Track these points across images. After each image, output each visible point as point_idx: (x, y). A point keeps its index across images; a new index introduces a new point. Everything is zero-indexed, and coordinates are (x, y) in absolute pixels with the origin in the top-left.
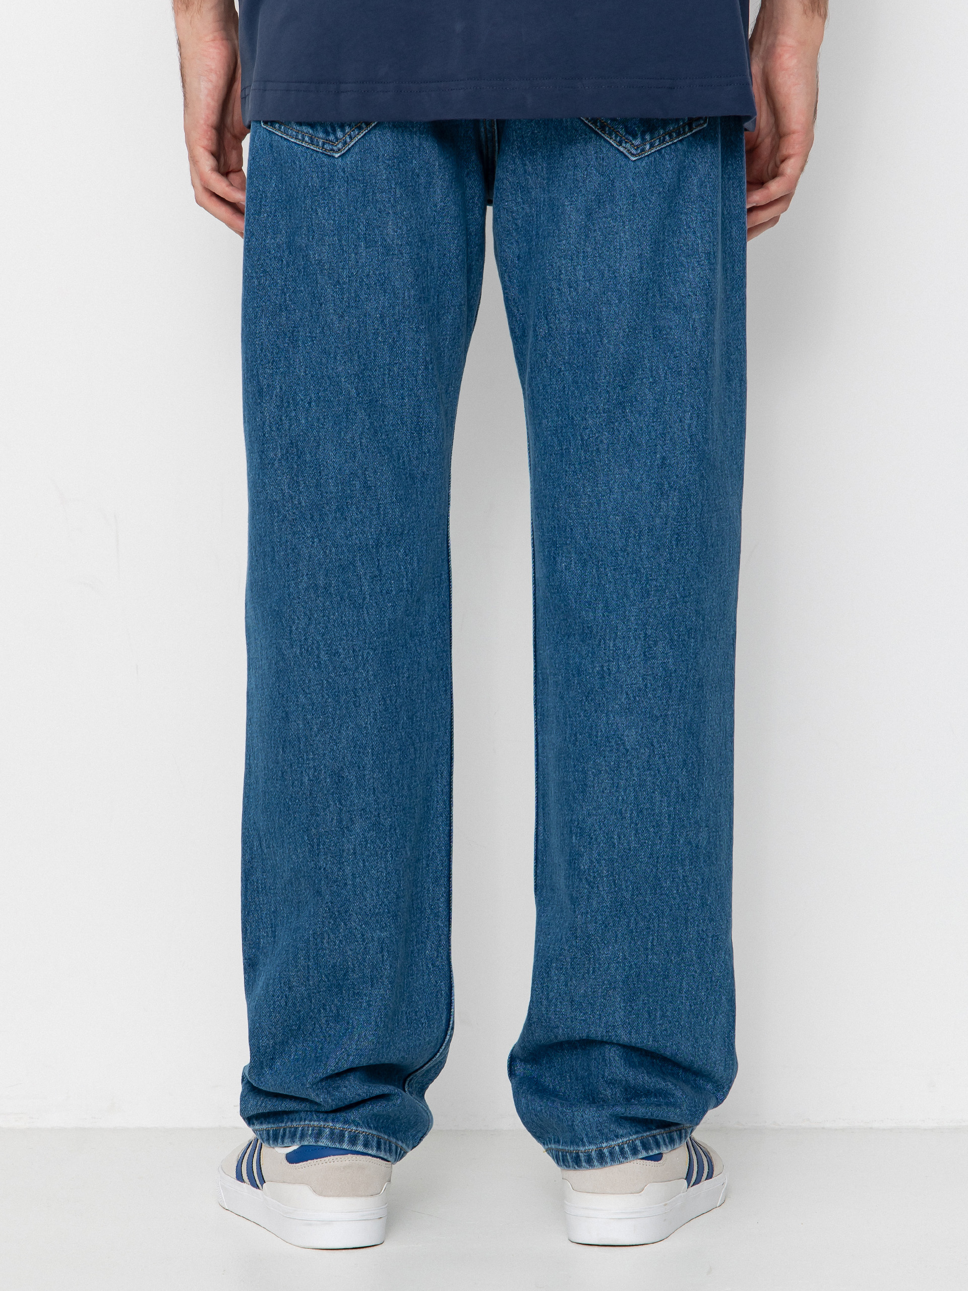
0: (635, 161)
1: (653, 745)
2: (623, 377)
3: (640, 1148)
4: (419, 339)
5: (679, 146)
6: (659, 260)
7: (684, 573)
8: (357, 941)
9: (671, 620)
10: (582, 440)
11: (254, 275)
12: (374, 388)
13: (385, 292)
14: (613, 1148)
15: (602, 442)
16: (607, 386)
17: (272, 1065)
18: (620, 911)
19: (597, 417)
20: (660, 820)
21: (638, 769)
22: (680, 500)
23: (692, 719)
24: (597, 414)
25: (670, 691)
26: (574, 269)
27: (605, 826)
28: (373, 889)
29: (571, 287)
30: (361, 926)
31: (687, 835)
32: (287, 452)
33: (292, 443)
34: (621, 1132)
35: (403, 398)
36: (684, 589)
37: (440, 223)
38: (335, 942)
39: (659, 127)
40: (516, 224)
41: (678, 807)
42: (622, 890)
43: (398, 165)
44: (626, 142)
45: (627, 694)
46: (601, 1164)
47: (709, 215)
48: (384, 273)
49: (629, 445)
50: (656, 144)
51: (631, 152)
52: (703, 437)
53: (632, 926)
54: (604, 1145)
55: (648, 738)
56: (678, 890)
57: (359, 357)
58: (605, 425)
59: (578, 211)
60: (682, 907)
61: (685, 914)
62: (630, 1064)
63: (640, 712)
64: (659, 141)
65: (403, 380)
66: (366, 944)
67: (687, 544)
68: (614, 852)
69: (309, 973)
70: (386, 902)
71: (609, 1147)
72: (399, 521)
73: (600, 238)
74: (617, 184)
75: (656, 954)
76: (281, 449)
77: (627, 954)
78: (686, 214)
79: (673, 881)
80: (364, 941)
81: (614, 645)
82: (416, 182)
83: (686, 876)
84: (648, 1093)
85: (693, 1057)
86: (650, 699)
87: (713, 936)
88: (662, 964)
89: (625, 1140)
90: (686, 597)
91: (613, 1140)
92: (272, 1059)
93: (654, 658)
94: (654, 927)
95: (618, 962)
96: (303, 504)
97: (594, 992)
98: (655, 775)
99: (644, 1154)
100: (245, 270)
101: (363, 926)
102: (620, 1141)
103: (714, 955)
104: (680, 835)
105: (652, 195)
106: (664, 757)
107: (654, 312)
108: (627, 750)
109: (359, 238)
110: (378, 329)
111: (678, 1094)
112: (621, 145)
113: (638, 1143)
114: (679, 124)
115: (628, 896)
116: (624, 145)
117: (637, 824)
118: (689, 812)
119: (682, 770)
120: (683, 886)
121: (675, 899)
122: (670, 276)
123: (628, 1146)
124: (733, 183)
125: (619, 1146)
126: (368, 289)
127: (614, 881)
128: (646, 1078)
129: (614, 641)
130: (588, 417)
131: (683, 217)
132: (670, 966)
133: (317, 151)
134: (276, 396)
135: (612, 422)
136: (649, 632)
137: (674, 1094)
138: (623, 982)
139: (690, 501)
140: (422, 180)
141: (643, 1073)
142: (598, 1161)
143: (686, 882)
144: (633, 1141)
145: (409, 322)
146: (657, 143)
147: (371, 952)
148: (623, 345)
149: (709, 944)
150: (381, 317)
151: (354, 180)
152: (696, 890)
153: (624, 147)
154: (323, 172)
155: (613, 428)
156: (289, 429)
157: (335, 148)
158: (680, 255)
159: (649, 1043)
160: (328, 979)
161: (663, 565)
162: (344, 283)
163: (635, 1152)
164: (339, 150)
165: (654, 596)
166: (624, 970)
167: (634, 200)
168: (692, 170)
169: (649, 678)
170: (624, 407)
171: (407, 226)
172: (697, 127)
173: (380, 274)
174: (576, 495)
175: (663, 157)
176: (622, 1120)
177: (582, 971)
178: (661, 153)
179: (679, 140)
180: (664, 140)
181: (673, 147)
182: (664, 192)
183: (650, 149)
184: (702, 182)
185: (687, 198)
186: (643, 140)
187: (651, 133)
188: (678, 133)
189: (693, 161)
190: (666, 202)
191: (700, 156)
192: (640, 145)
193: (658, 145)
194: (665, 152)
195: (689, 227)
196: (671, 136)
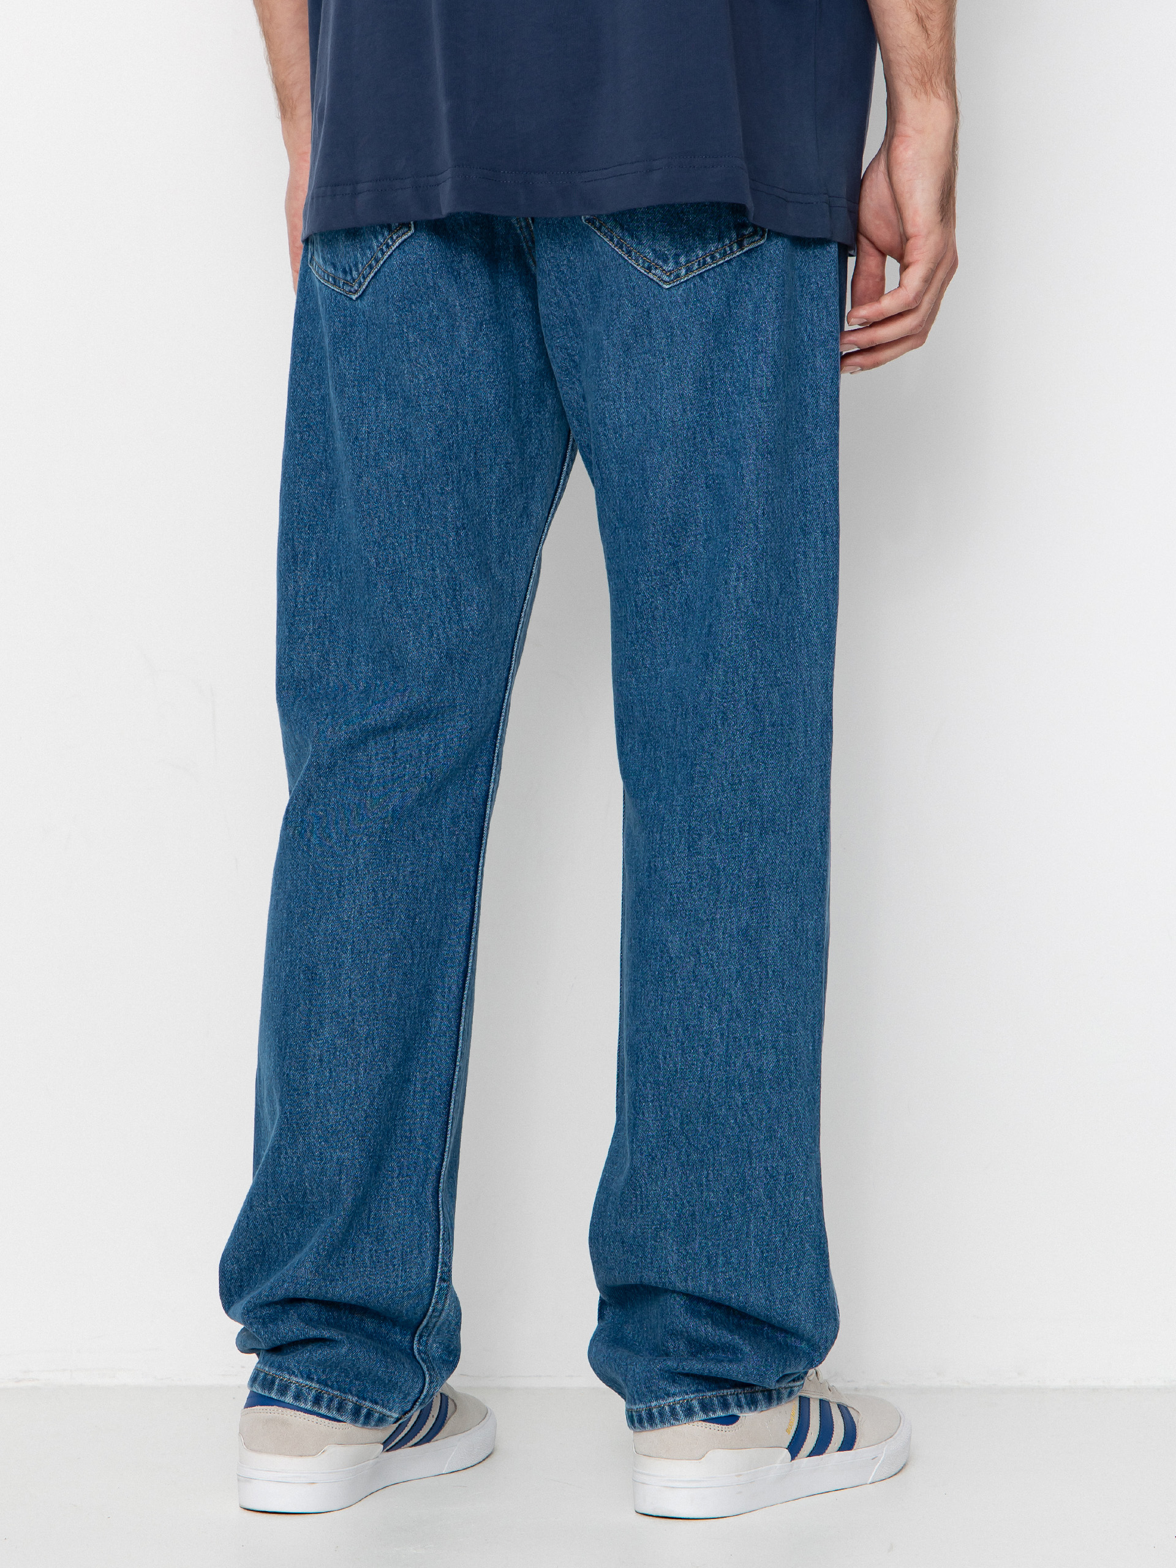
0: (668, 289)
1: (699, 953)
2: (673, 533)
3: (697, 1408)
4: (445, 502)
5: (726, 268)
7: (732, 757)
8: (315, 1160)
9: (717, 810)
10: (636, 606)
11: (297, 429)
12: (398, 557)
13: (407, 449)
14: (663, 1407)
15: (657, 608)
16: (656, 546)
17: (241, 1293)
18: (668, 1141)
19: (648, 580)
20: (710, 1039)
21: (683, 980)
22: (726, 673)
23: (748, 925)
24: (648, 577)
25: (719, 892)
26: (618, 412)
27: (650, 1045)
28: (338, 1104)
29: (616, 433)
30: (320, 1143)
31: (746, 1057)
32: (320, 627)
33: (325, 617)
34: (672, 1390)
35: (434, 570)
36: (733, 775)
37: (471, 371)
38: (292, 1158)
39: (696, 248)
40: (574, 361)
41: (732, 1024)
42: (670, 1117)
43: (410, 306)
44: (656, 268)
45: (671, 895)
46: (651, 1425)
48: (406, 428)
49: (685, 611)
51: (662, 280)
52: (753, 601)
53: (683, 1158)
54: (653, 1404)
55: (693, 945)
56: (736, 1120)
57: (380, 522)
58: (659, 590)
59: (614, 346)
60: (744, 1139)
61: (748, 1147)
62: (695, 1314)
63: (684, 915)
64: (699, 265)
65: (432, 549)
66: (324, 1164)
67: (736, 723)
68: (659, 1073)
69: (267, 1191)
70: (353, 1120)
71: (659, 1406)
72: (425, 705)
73: (640, 376)
74: (652, 315)
75: (713, 1191)
76: (314, 623)
77: (678, 1190)
78: (739, 344)
79: (729, 1109)
80: (321, 1160)
81: (661, 838)
82: (435, 326)
83: (746, 1104)
84: (714, 1348)
85: (768, 1310)
86: (694, 900)
87: (786, 1174)
88: (721, 1203)
89: (677, 1399)
90: (736, 784)
91: (663, 1398)
92: (241, 1286)
93: (699, 853)
94: (708, 1160)
95: (668, 1200)
96: (331, 685)
97: (643, 1233)
98: (702, 988)
99: (705, 1417)
100: (288, 424)
101: (323, 1143)
102: (671, 1400)
103: (789, 1196)
104: (736, 1057)
106: (713, 967)
108: (671, 959)
109: (379, 389)
110: (401, 491)
111: (747, 1349)
112: (650, 272)
113: (695, 1403)
114: (723, 243)
115: (677, 1125)
116: (653, 271)
117: (683, 1043)
118: (747, 1031)
119: (736, 982)
120: (743, 1115)
121: (732, 1128)
123: (681, 1406)
124: (818, 305)
125: (669, 1406)
126: (388, 446)
127: (661, 1107)
128: (710, 1329)
129: (661, 833)
130: (640, 581)
131: (736, 348)
132: (733, 1205)
133: (341, 293)
134: (312, 564)
135: (666, 586)
136: (693, 824)
137: (742, 1350)
138: (675, 1221)
139: (738, 674)
140: (443, 323)
141: (707, 1324)
142: (648, 1422)
143: (746, 1110)
144: (688, 1401)
145: (433, 483)
146: (696, 267)
147: (328, 1173)
148: (670, 498)
149: (782, 1183)
150: (403, 478)
151: (373, 324)
152: (760, 1120)
153: (654, 274)
154: (345, 316)
155: (667, 592)
156: (324, 602)
157: (352, 290)
158: (733, 393)
159: (710, 1292)
160: (287, 1200)
161: (707, 747)
162: (362, 440)
163: (689, 1413)
164: (356, 291)
165: (698, 783)
166: (676, 1209)
167: (672, 333)
169: (693, 876)
170: (678, 569)
171: (424, 375)
172: (749, 244)
173: (401, 430)
174: (636, 668)
175: (706, 282)
176: (675, 1376)
177: (629, 1209)
178: (703, 277)
179: (726, 262)
180: (705, 263)
181: (718, 270)
182: (707, 323)
183: (687, 273)
184: (756, 307)
185: (740, 327)
186: (677, 263)
187: (687, 256)
188: (724, 253)
189: (748, 283)
190: (711, 334)
191: (756, 277)
192: (673, 270)
193: (697, 269)
194: (708, 276)
195: (742, 360)
196: (713, 258)
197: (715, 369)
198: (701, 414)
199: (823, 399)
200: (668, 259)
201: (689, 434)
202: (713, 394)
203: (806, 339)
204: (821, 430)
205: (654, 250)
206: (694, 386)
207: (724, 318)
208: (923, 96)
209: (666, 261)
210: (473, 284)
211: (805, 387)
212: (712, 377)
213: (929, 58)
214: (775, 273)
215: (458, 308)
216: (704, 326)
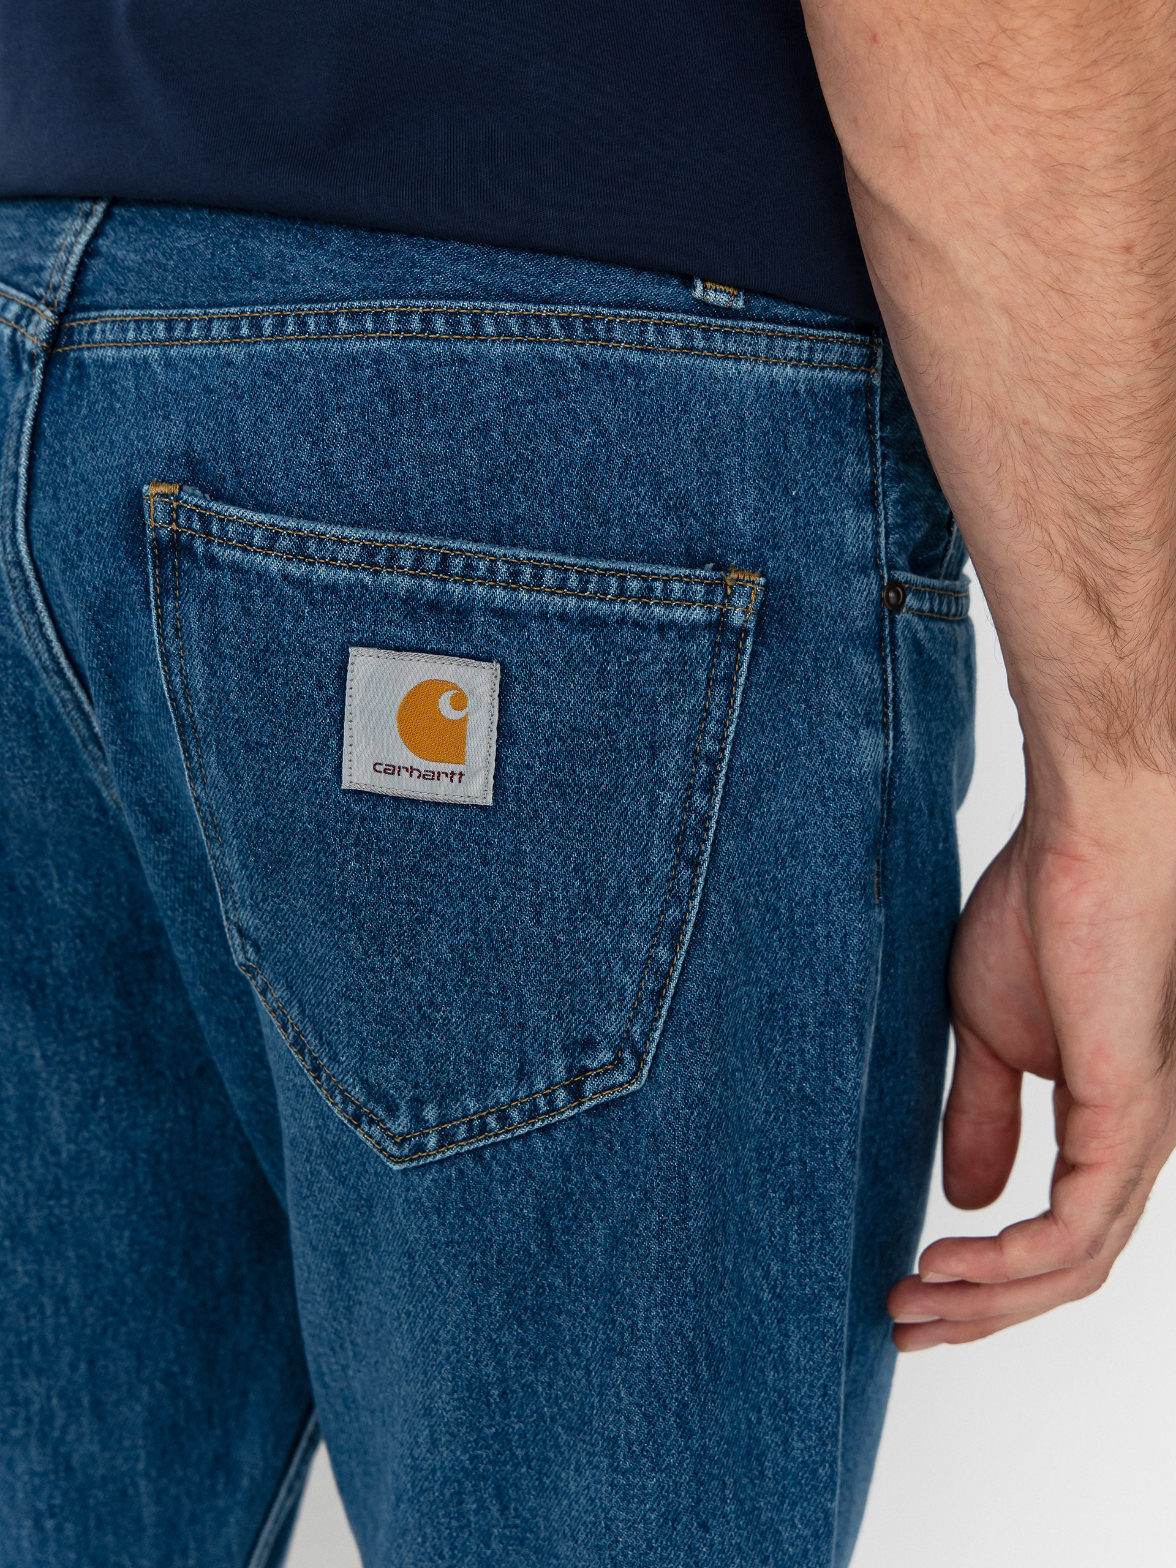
0: (399, 1173)
5: (538, 1145)
6: (490, 1426)
44: (372, 1122)
47: (621, 1335)
50: (460, 1138)
51: (385, 1150)
64: (470, 1130)
78: (571, 1314)
105: (455, 1267)
107: (488, 1546)
112: (358, 1127)
114: (530, 1086)
116: (366, 1127)
122: (529, 1467)
124: (801, 1214)
146: (463, 1133)
153: (366, 1134)
168: (592, 1200)
172: (597, 1092)
175: (487, 1168)
178: (481, 1158)
179: (538, 1130)
180: (484, 1128)
181: (515, 1146)
182: (486, 1266)
183: (440, 1145)
184: (616, 1240)
185: (576, 1275)
186: (418, 1119)
187: (440, 1106)
188: (531, 1111)
189: (598, 1178)
190: (495, 1293)
191: (619, 1165)
192: (408, 1133)
193: (464, 1139)
194: (493, 1157)
195: (577, 1353)
196: (503, 1118)
197: (510, 1363)
198: (476, 1457)
199: (800, 1434)
200: (398, 1109)
201: (447, 1494)
202: (506, 1415)
203: (766, 1296)
204: (794, 1504)
205: (365, 1082)
206: (456, 1396)
207: (531, 1256)
208: (1114, 769)
209: (392, 1110)
210: (73, 1010)
211: (759, 1411)
212: (503, 1380)
213: (1122, 681)
214: (660, 1169)
215: (39, 1062)
216: (479, 1272)
